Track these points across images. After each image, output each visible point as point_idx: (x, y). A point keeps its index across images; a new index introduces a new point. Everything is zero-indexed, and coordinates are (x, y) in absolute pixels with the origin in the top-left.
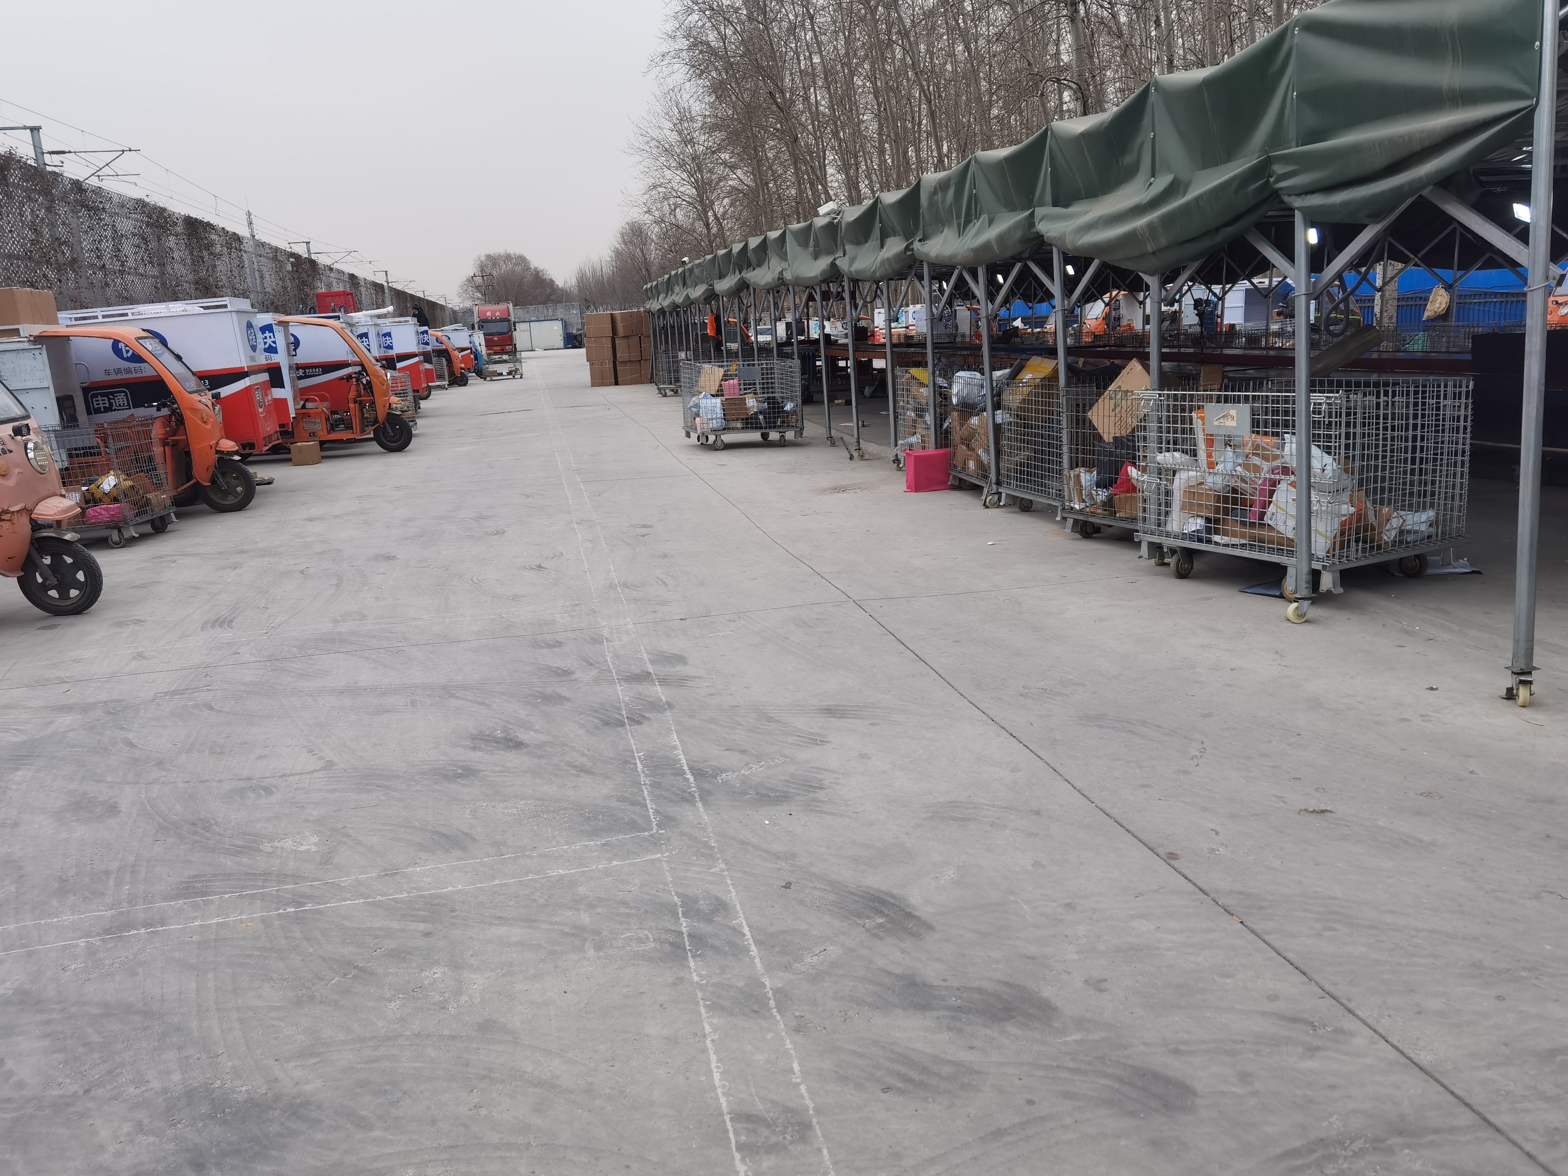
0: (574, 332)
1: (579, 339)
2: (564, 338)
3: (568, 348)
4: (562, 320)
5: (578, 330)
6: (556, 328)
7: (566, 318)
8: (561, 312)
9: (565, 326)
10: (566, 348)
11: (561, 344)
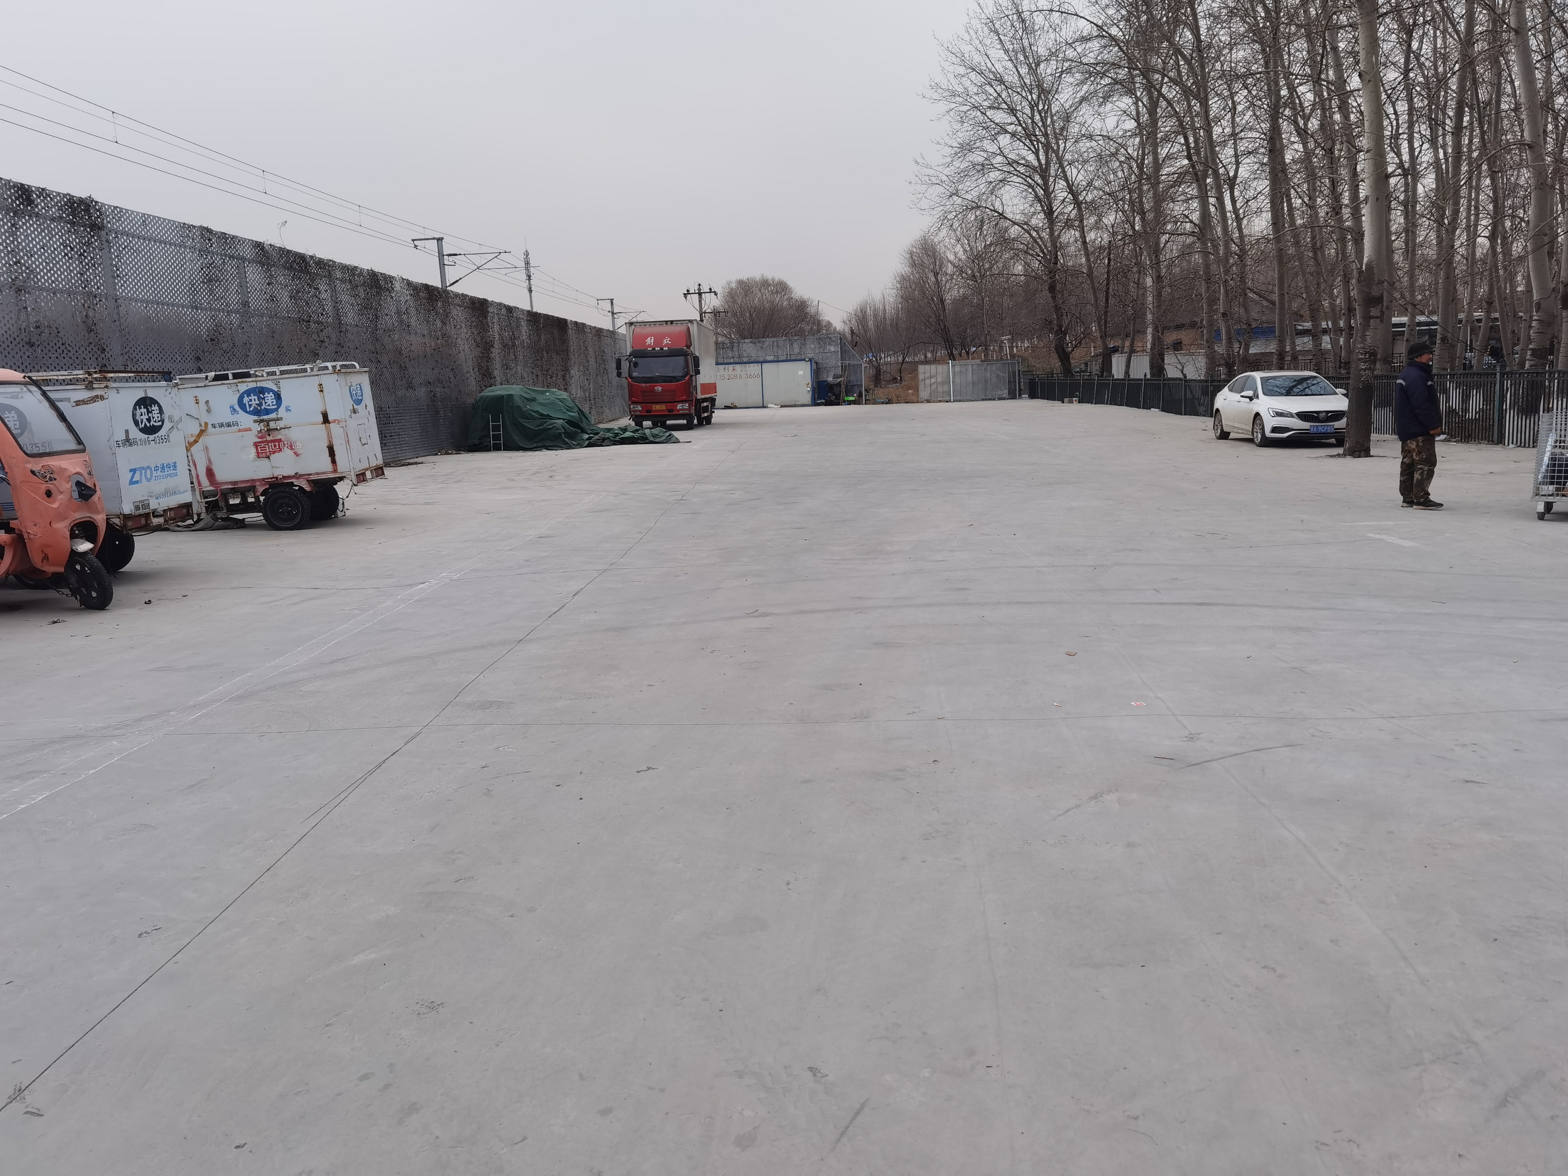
0: (830, 379)
1: (836, 390)
2: (813, 389)
3: (819, 405)
4: (810, 360)
5: (836, 376)
6: (801, 373)
7: (819, 358)
8: (811, 349)
9: (817, 371)
10: (815, 404)
11: (807, 398)
